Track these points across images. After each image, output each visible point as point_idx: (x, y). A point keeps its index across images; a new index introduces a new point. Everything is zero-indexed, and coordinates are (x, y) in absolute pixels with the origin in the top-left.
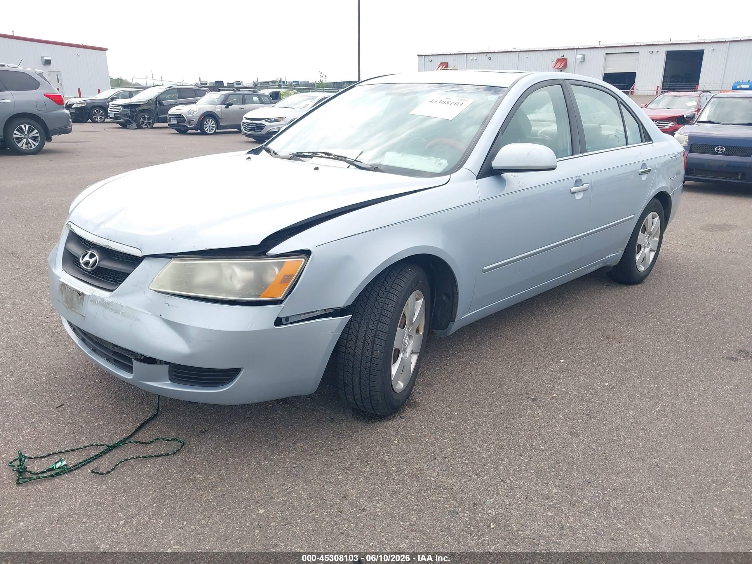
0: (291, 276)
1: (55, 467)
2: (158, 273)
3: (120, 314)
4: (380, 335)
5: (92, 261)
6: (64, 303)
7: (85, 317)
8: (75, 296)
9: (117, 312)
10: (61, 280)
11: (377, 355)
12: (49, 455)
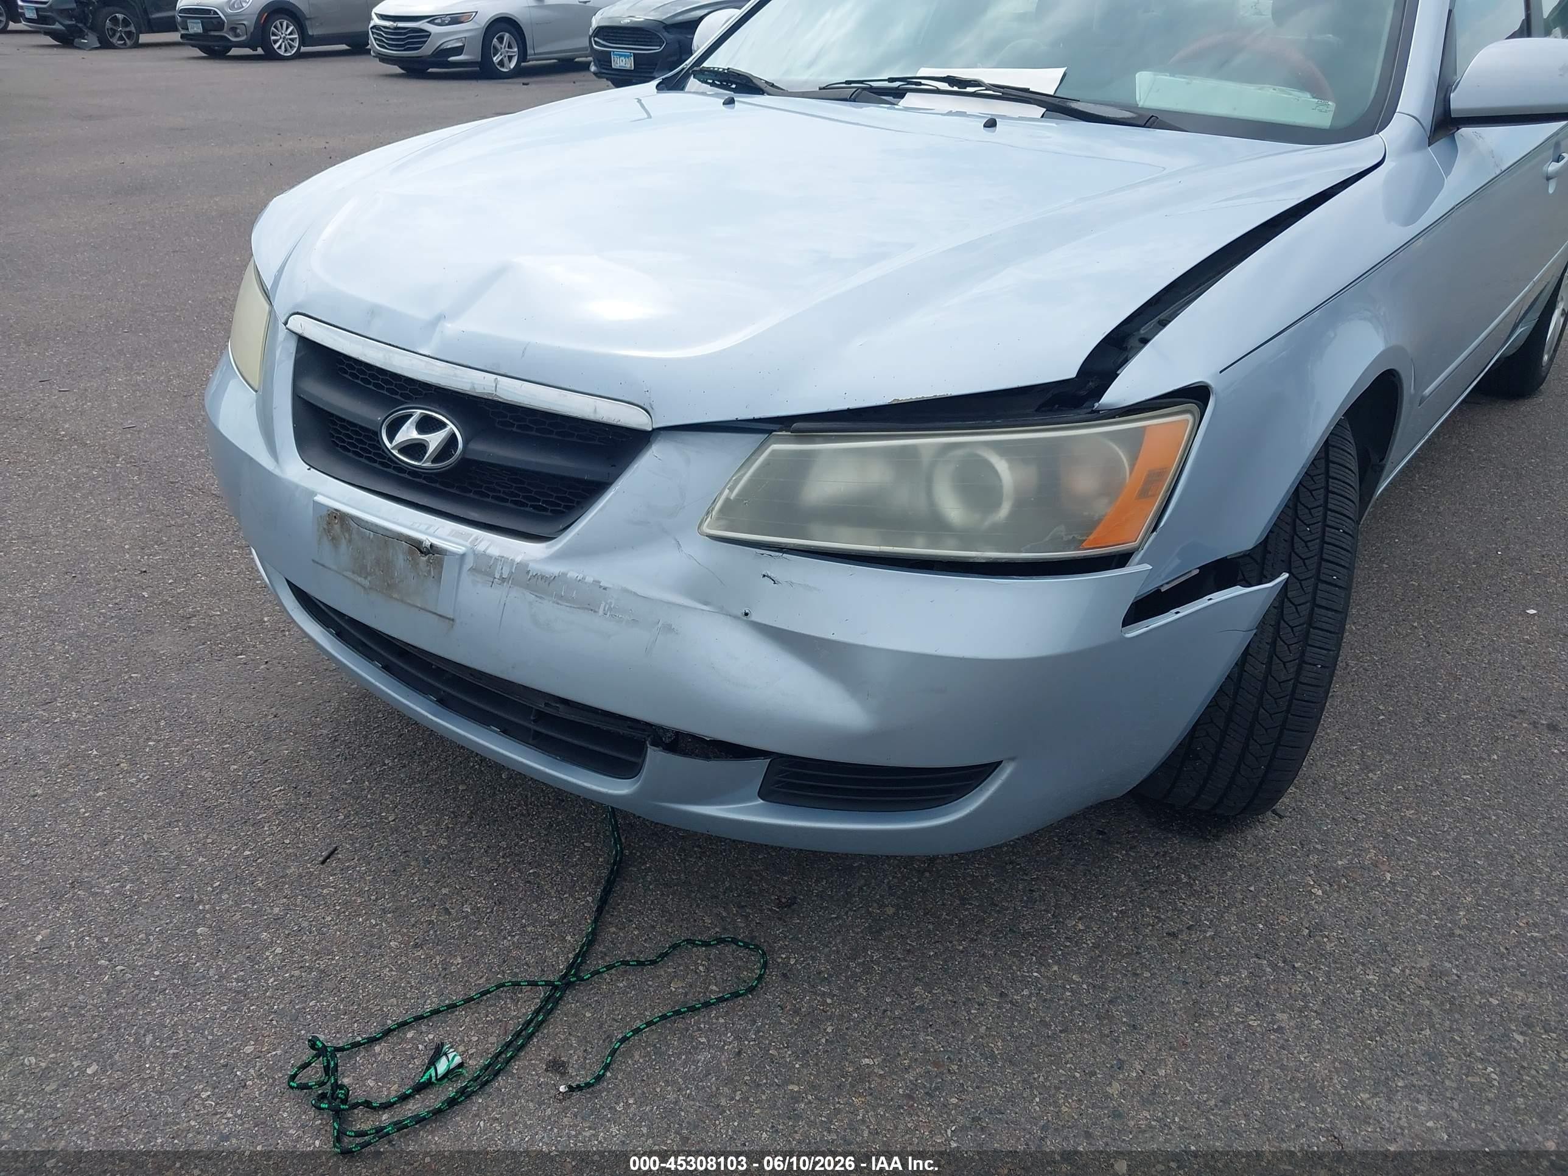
0: (1160, 474)
1: (433, 1074)
2: (728, 483)
3: (601, 612)
4: (1324, 619)
5: (434, 440)
6: (348, 574)
7: (453, 620)
8: (401, 557)
9: (587, 609)
10: (319, 498)
11: (1313, 675)
12: (388, 1032)
